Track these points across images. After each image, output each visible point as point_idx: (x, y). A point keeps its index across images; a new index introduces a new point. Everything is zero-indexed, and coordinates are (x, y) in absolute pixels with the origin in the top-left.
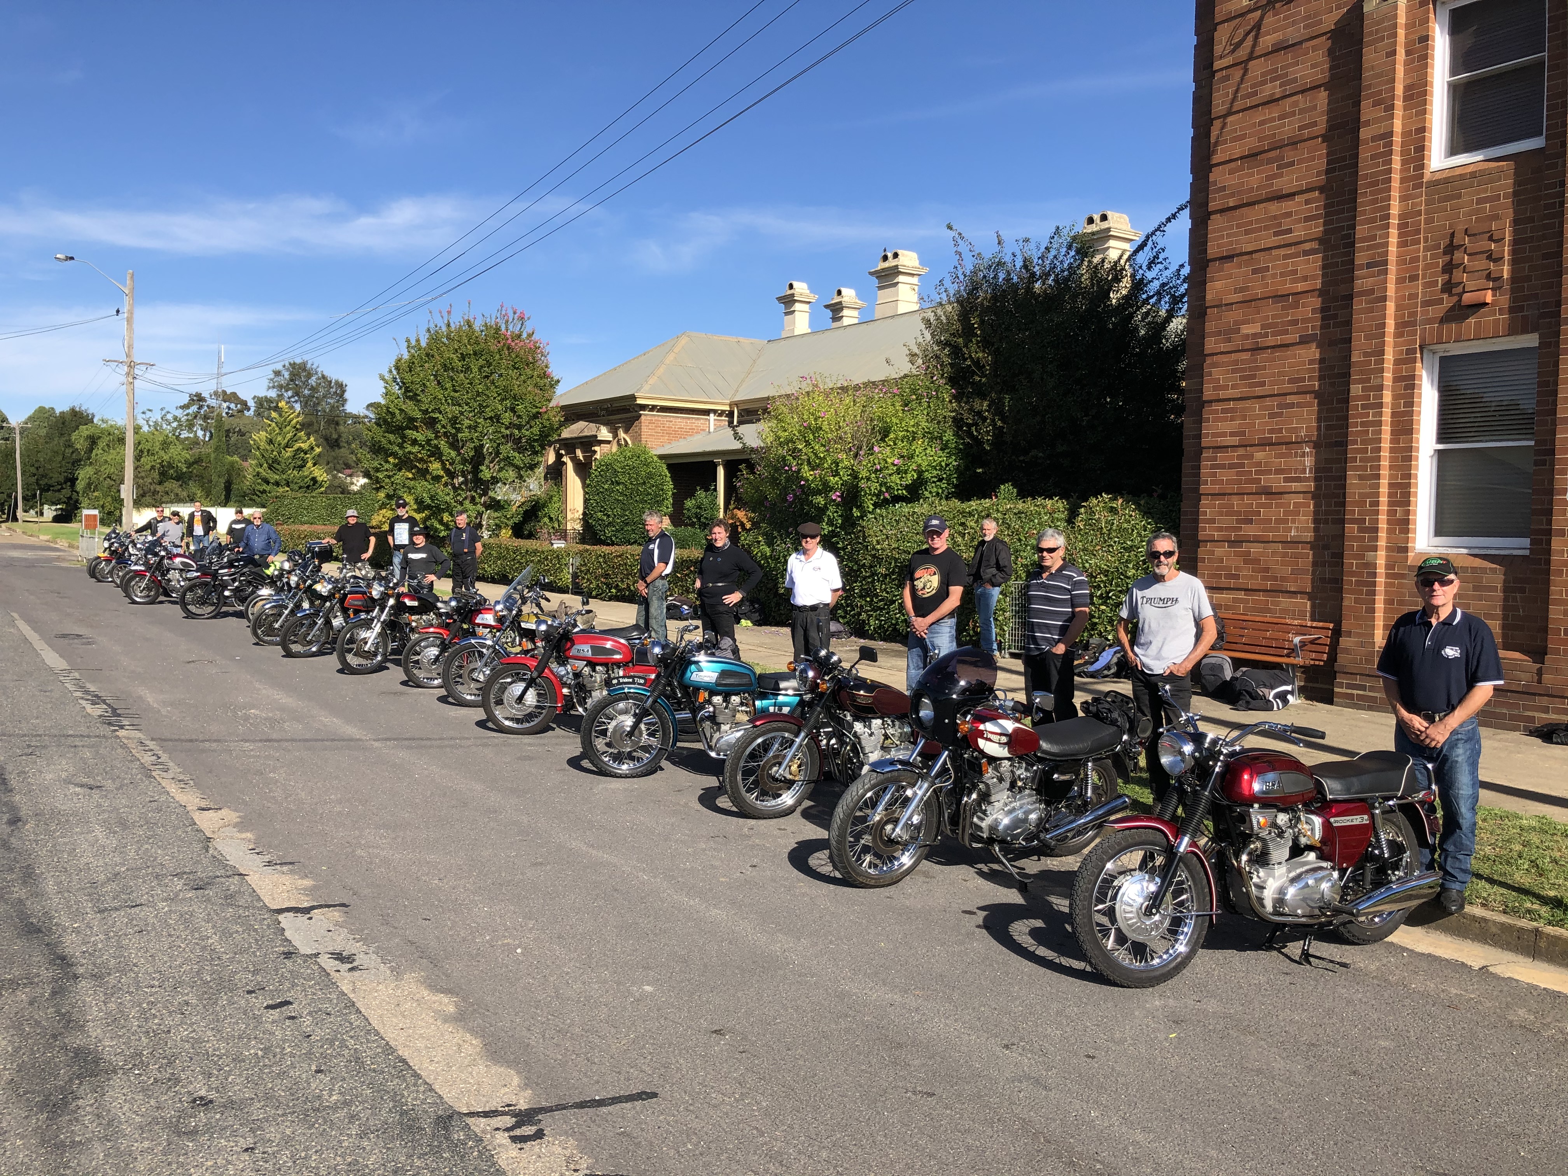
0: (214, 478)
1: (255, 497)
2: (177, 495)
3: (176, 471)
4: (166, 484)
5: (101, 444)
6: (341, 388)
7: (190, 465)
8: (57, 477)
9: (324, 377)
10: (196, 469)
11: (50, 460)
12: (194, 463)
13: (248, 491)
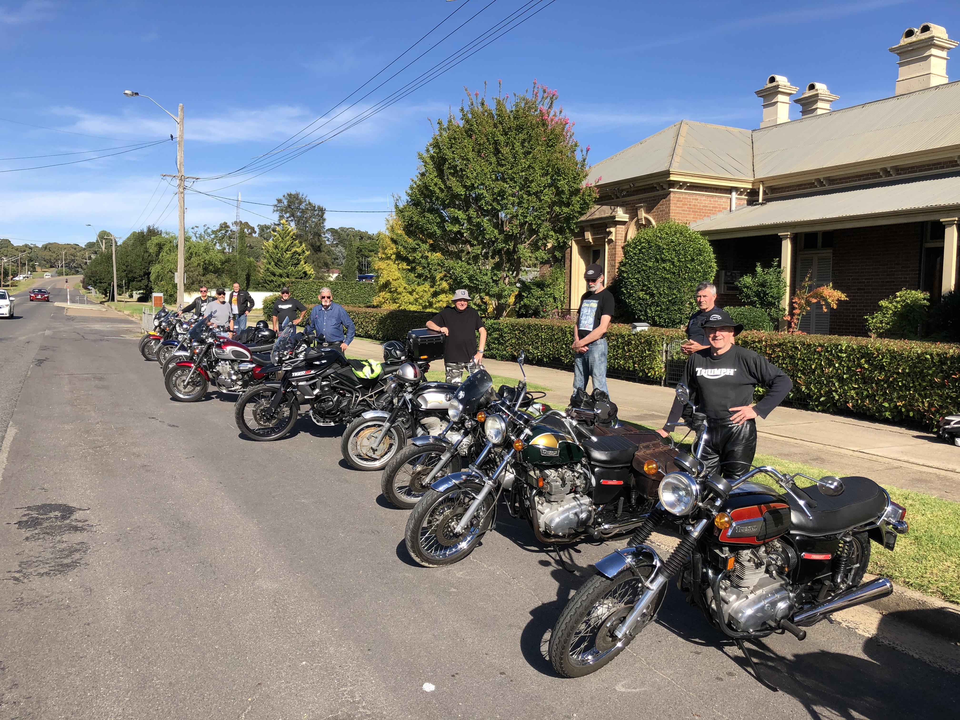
0: (240, 272)
1: (266, 285)
2: (215, 283)
3: (214, 267)
4: (208, 276)
5: (166, 249)
6: (322, 211)
7: (223, 263)
8: (139, 272)
9: (310, 203)
10: (227, 266)
11: (135, 261)
12: (226, 262)
13: (261, 281)
